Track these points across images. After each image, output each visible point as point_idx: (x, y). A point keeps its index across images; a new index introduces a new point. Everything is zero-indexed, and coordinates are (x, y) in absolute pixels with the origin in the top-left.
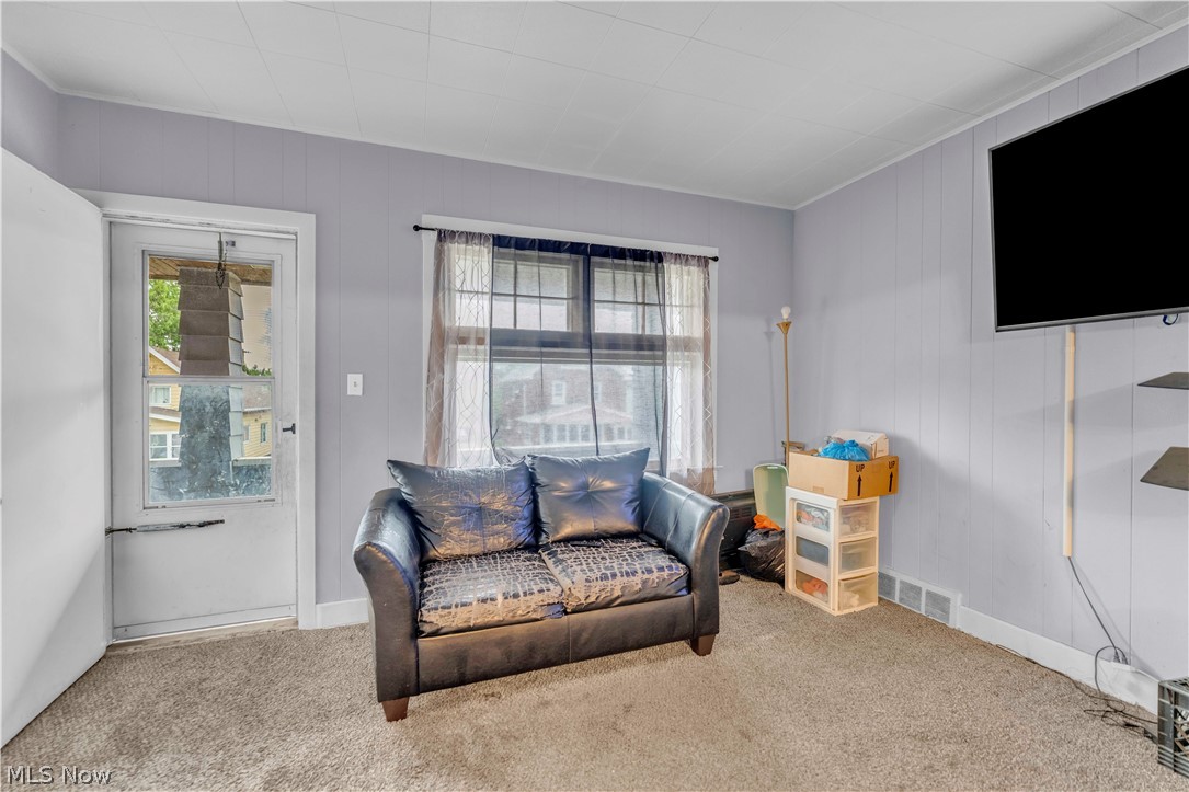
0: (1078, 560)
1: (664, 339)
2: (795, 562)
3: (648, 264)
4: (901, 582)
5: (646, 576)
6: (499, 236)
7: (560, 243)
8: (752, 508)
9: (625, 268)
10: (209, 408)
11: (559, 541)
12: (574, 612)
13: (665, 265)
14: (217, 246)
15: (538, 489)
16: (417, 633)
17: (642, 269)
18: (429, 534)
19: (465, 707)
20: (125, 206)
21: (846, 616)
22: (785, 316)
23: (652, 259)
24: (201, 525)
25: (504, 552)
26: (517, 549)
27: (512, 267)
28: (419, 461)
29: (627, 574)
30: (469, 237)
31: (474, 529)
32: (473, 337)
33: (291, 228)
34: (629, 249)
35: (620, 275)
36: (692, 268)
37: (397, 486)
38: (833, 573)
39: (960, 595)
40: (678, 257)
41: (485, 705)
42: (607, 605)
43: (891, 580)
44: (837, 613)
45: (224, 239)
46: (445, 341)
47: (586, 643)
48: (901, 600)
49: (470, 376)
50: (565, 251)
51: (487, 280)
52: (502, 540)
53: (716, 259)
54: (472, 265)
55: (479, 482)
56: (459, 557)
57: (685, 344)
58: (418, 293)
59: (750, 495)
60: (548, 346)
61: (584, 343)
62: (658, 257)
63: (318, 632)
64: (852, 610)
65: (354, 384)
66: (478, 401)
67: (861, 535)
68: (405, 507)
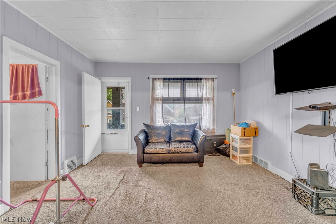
0: (293, 153)
1: (202, 98)
2: (232, 152)
3: (198, 81)
4: (259, 159)
5: (187, 148)
6: (165, 78)
7: (177, 78)
8: (225, 139)
9: (192, 82)
10: (115, 113)
11: (174, 141)
12: (172, 153)
13: (202, 81)
14: (116, 84)
15: (171, 131)
16: (144, 153)
17: (197, 82)
18: (149, 137)
19: (152, 167)
20: (104, 79)
21: (241, 165)
22: (233, 91)
23: (199, 80)
24: (114, 134)
25: (163, 142)
26: (165, 142)
27: (168, 84)
28: (149, 124)
29: (183, 147)
30: (159, 79)
31: (158, 137)
32: (159, 99)
33: (128, 80)
34: (193, 78)
35: (191, 84)
36: (209, 81)
37: (144, 128)
38: (238, 154)
39: (270, 162)
40: (206, 79)
41: (155, 167)
42: (178, 153)
43: (257, 158)
44: (239, 164)
45: (118, 83)
46: (154, 100)
47: (174, 159)
48: (259, 163)
49: (159, 107)
50: (179, 80)
51: (162, 87)
52: (162, 140)
53: (216, 78)
54: (159, 84)
55: (159, 128)
56: (154, 142)
57: (208, 99)
58: (149, 91)
59: (225, 136)
60: (175, 100)
61: (183, 99)
62: (201, 79)
63: (132, 154)
64: (243, 164)
65: (138, 109)
66: (160, 112)
67: (247, 146)
68: (145, 132)
